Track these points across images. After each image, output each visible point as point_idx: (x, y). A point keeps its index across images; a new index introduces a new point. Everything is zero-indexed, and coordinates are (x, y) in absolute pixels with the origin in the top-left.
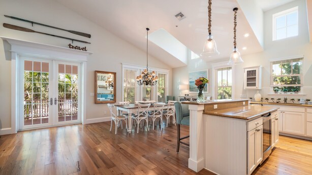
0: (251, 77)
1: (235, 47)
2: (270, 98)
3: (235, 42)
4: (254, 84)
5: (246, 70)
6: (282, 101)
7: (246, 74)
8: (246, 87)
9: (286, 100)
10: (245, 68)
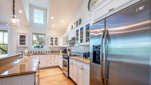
0: (23, 39)
1: (14, 14)
2: (32, 51)
3: (13, 10)
4: (25, 44)
5: (19, 35)
6: (38, 53)
7: (19, 37)
8: (19, 45)
9: (39, 52)
10: (19, 33)
